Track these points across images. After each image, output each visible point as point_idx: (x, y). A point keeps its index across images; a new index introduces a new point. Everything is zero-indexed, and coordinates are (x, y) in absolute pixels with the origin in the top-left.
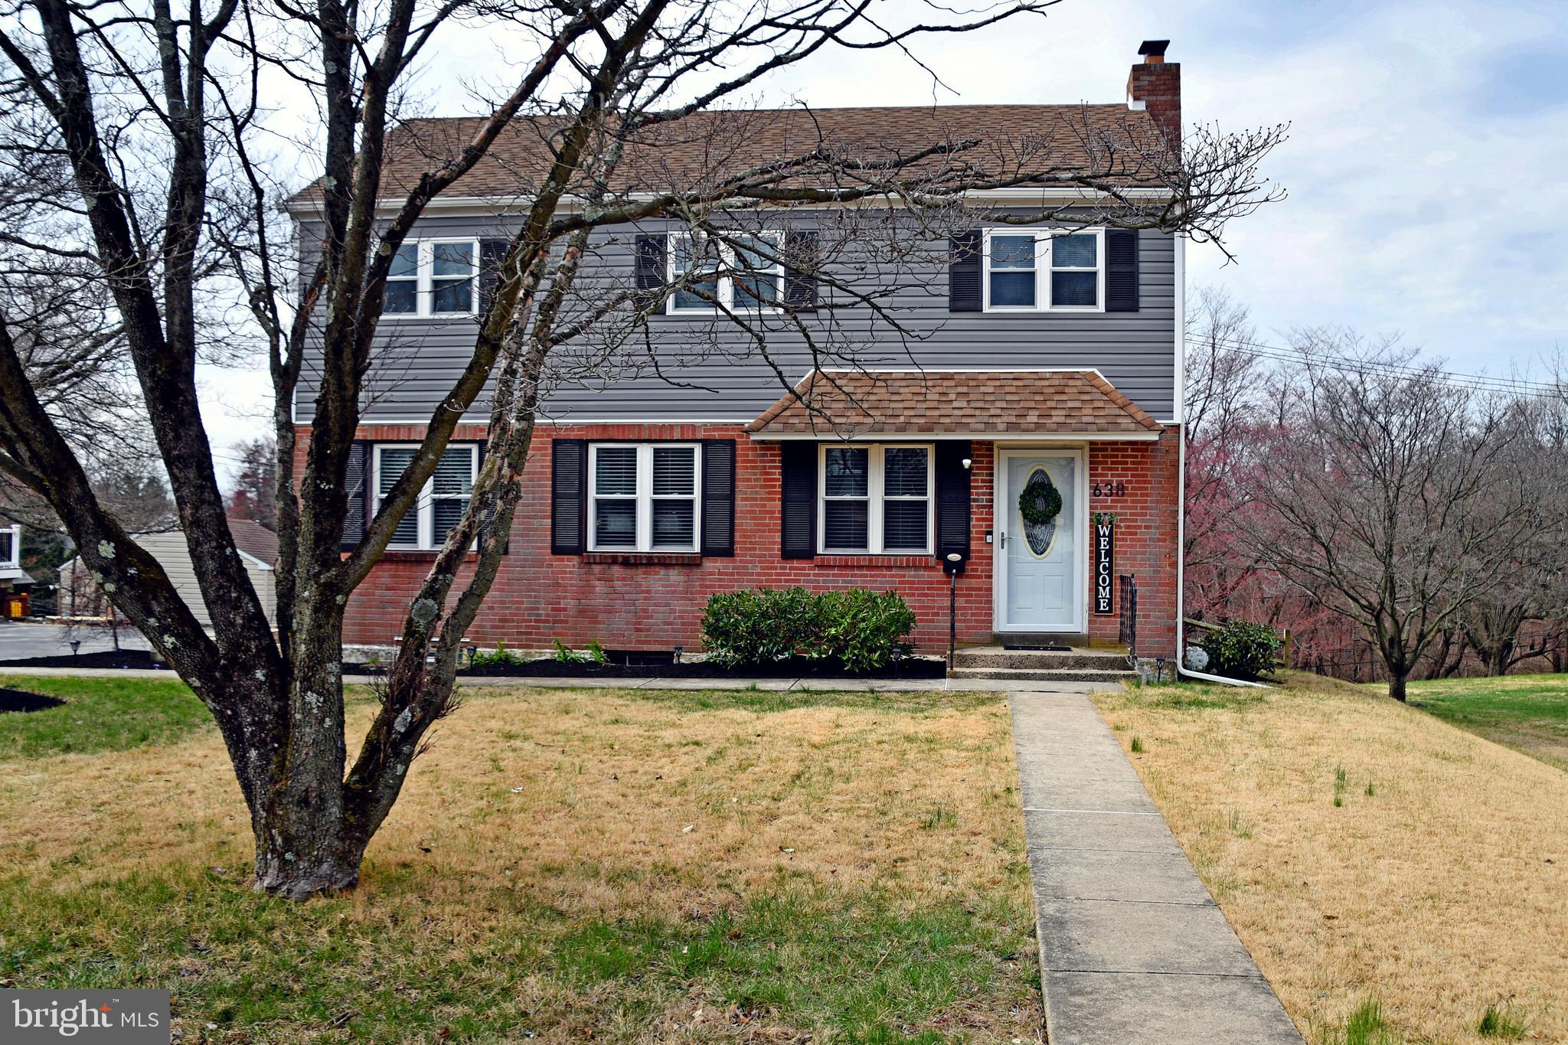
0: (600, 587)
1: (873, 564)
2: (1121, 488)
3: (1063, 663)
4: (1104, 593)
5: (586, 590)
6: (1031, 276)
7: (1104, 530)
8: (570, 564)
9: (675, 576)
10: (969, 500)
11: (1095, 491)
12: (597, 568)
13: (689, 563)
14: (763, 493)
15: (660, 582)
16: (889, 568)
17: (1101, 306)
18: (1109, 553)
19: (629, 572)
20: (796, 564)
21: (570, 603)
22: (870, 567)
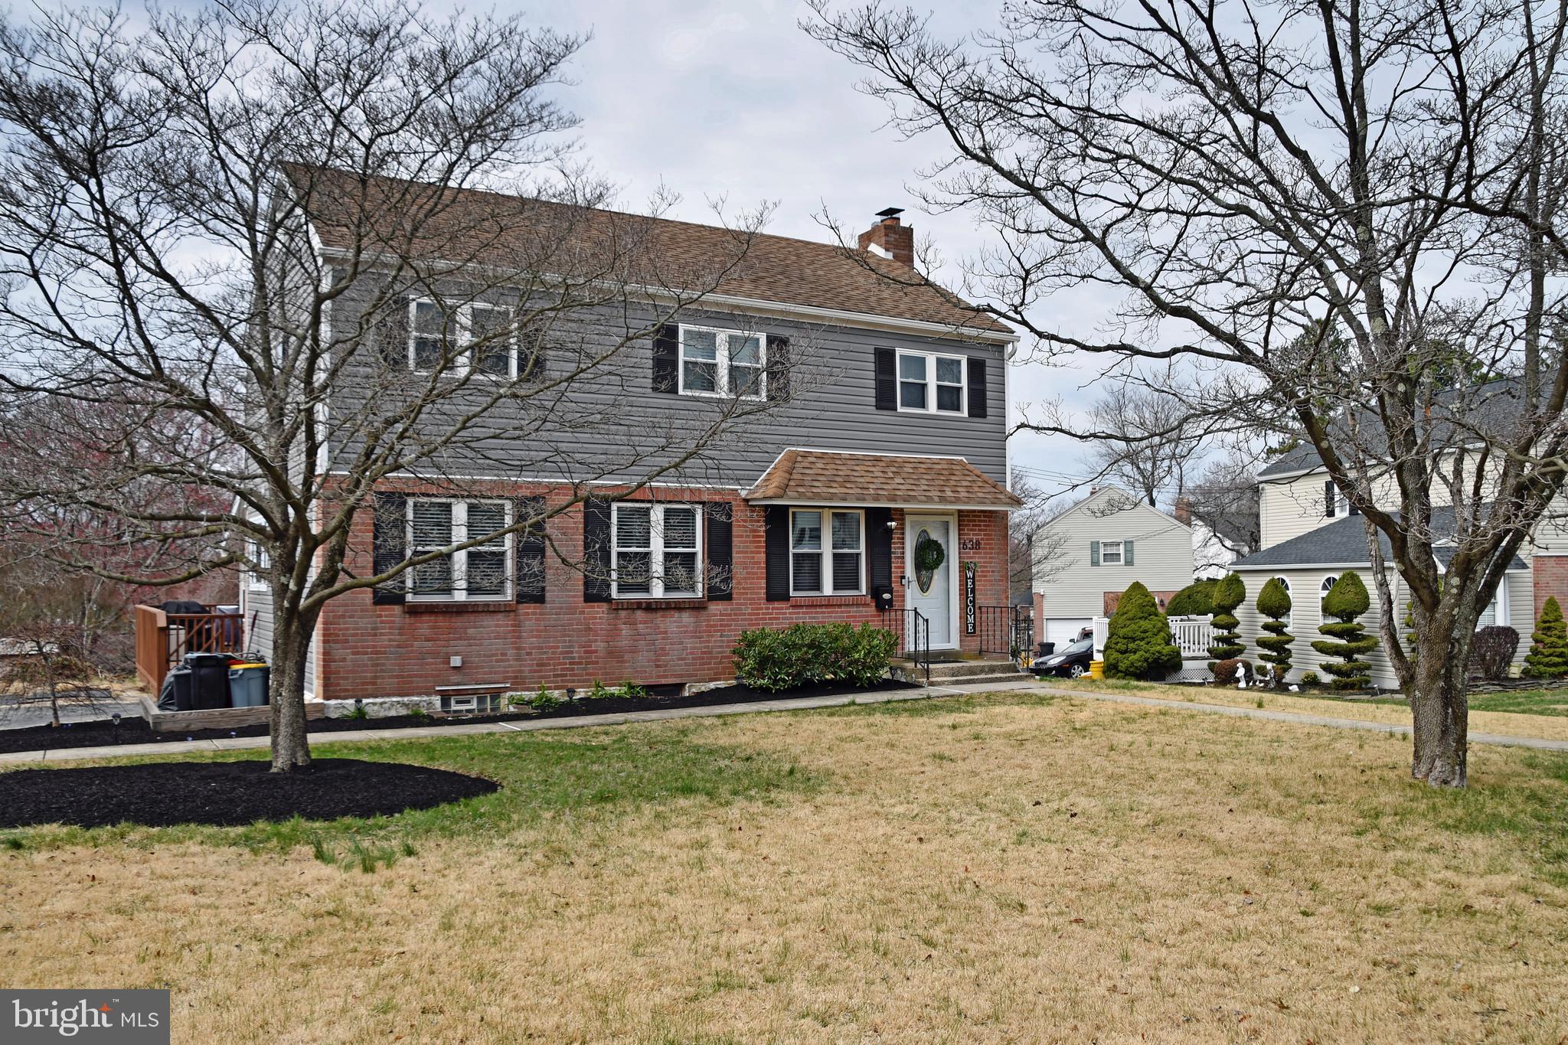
0: (625, 631)
1: (829, 604)
2: (978, 543)
3: (982, 670)
4: (971, 619)
5: (613, 633)
6: (924, 386)
7: (970, 574)
8: (600, 610)
9: (686, 618)
10: (890, 553)
11: (963, 545)
12: (623, 614)
13: (697, 607)
14: (752, 547)
15: (677, 623)
16: (840, 606)
17: (965, 413)
18: (973, 591)
19: (650, 616)
20: (776, 605)
21: (600, 646)
22: (828, 606)
